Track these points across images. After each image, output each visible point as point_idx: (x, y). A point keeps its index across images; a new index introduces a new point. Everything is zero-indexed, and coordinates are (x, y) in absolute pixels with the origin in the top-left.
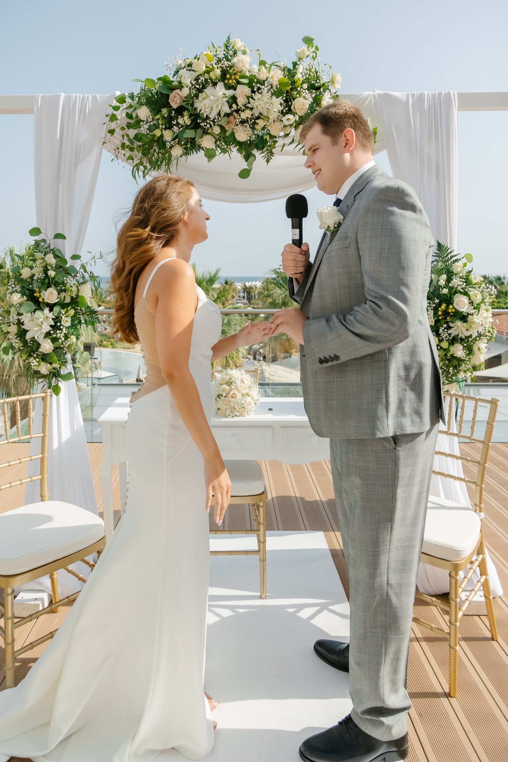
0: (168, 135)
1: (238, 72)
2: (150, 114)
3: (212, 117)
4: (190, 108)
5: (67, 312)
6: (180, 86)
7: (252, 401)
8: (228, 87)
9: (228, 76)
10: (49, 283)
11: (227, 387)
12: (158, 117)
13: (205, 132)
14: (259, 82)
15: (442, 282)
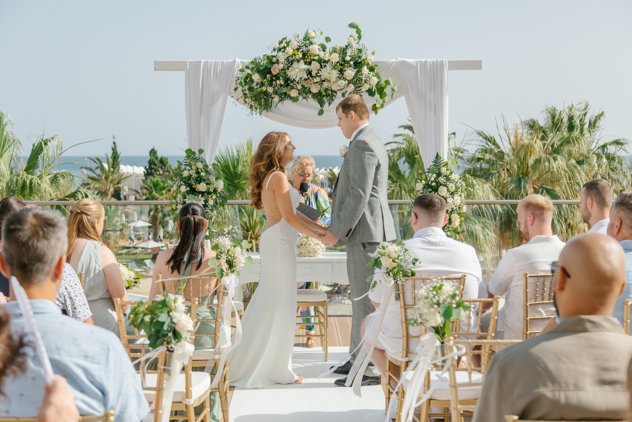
0: (270, 90)
1: (312, 55)
2: (260, 78)
3: (297, 80)
4: (284, 75)
5: (211, 197)
6: (278, 62)
7: (320, 248)
8: (306, 63)
9: (306, 57)
10: (201, 179)
11: (306, 239)
12: (265, 80)
13: (292, 88)
14: (325, 62)
15: (433, 179)
